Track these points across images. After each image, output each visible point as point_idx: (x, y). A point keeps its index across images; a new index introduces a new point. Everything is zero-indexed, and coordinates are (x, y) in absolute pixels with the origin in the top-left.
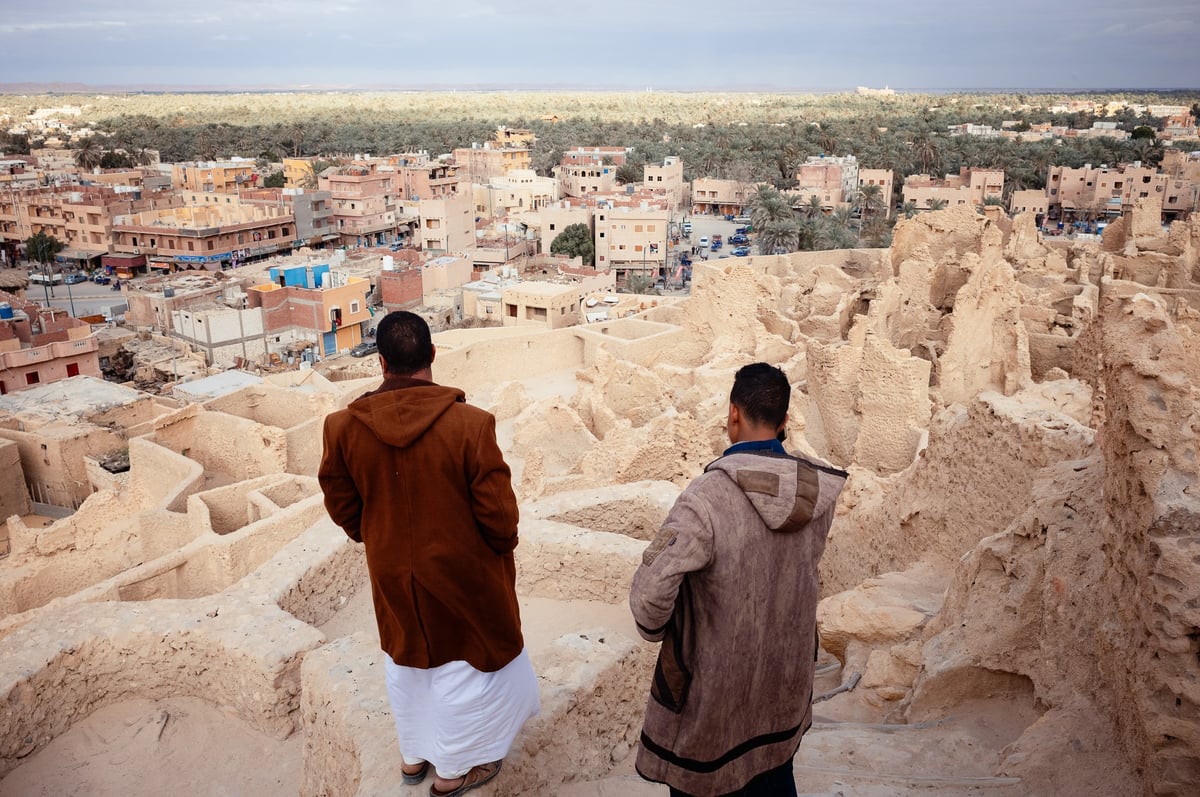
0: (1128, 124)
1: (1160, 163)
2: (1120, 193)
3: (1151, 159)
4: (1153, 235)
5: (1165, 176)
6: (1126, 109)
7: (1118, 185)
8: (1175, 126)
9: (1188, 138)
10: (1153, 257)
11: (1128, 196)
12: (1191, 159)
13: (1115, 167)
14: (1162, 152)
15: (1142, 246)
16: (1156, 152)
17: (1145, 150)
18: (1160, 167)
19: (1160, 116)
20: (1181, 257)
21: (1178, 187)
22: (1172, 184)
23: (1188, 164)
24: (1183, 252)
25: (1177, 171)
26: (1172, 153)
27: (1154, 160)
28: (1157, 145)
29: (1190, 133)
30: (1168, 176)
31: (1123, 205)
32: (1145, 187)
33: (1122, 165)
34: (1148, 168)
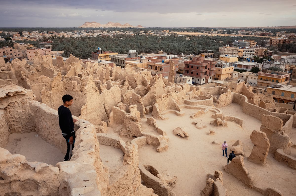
0: (4, 36)
1: (13, 46)
2: (5, 54)
3: (11, 45)
4: (5, 66)
5: (15, 49)
6: (3, 33)
7: (4, 52)
8: (15, 37)
9: (19, 40)
10: (4, 72)
11: (7, 55)
12: (20, 45)
13: (2, 48)
14: (13, 43)
15: (3, 69)
16: (12, 44)
17: (9, 43)
18: (14, 47)
19: (12, 34)
20: (11, 71)
21: (19, 52)
22: (17, 51)
23: (20, 46)
24: (11, 70)
25: (18, 48)
26: (15, 43)
27: (12, 45)
28: (11, 42)
29: (20, 38)
30: (16, 49)
31: (7, 57)
32: (11, 52)
33: (3, 47)
34: (10, 48)
